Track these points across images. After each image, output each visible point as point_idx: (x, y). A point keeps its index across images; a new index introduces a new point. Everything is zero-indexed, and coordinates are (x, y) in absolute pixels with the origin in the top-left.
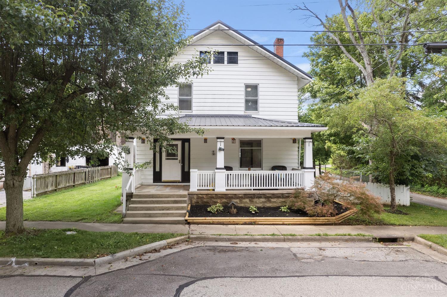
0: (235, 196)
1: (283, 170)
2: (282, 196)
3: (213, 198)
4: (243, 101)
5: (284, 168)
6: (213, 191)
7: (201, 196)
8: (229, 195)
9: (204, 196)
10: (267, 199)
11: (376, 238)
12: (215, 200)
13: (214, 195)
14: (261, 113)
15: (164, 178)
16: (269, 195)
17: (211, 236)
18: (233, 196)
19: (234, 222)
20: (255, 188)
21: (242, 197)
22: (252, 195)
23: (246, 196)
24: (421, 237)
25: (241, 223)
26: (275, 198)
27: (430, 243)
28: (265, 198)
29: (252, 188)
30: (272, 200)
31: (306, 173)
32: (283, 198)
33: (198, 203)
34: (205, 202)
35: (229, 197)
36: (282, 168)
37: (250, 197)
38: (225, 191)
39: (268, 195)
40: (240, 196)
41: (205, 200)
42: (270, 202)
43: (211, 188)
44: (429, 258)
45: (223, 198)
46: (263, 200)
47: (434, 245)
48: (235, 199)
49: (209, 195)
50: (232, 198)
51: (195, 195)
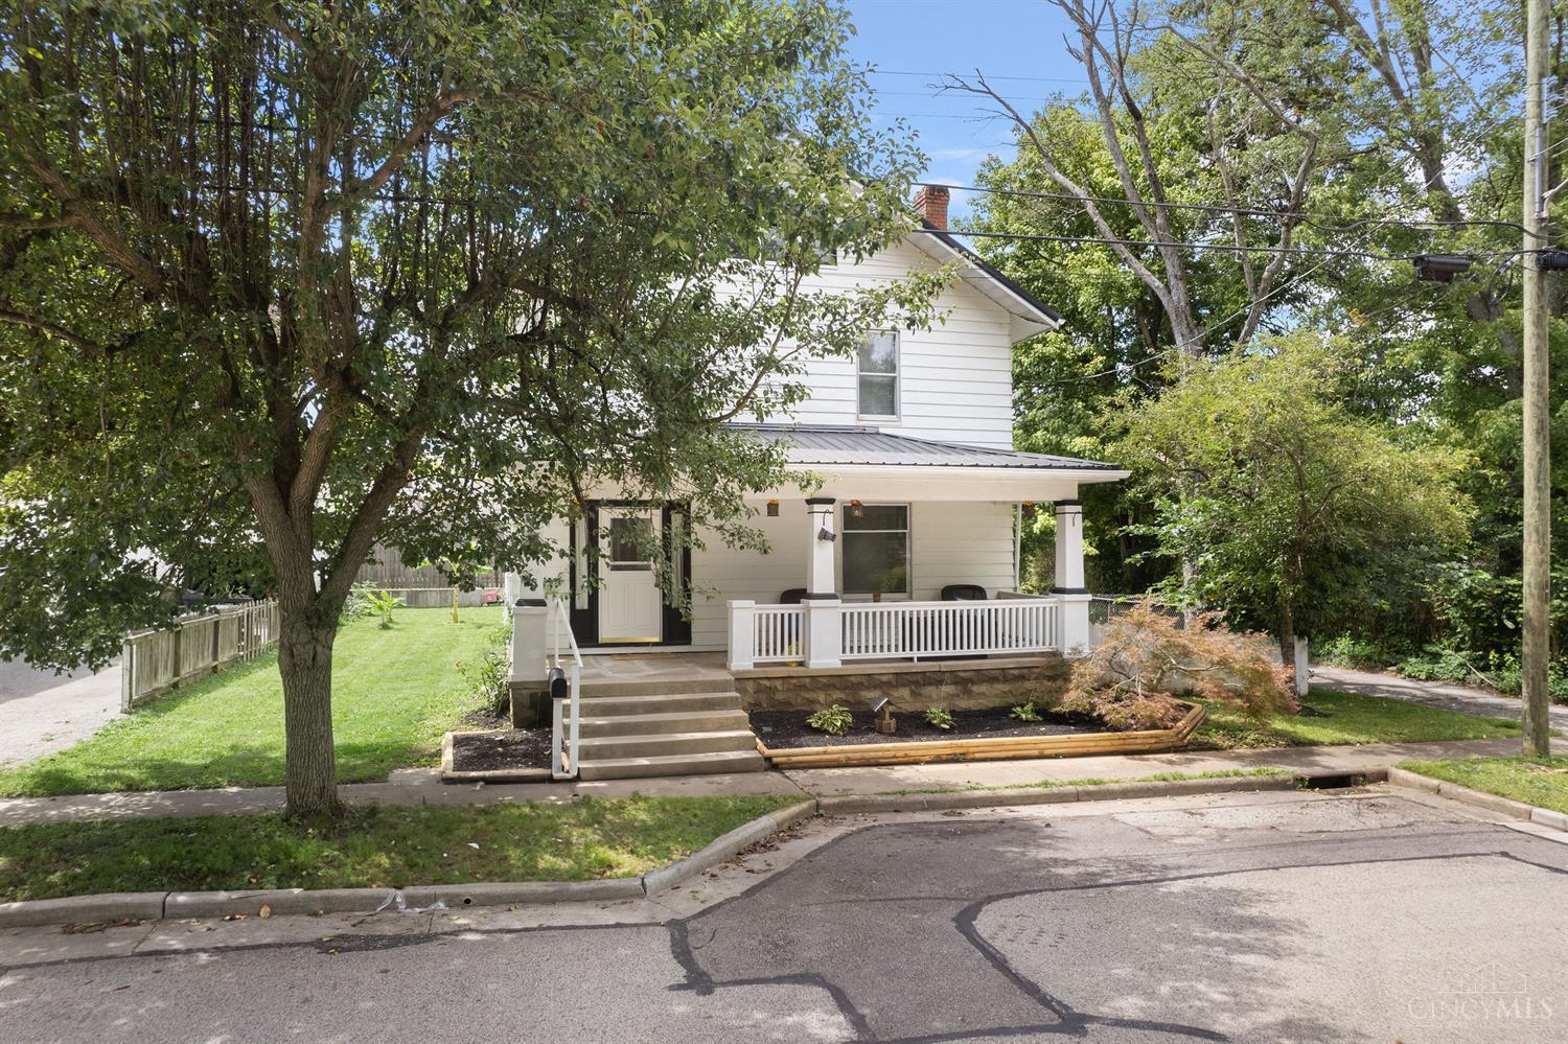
0: (871, 681)
1: (974, 598)
2: (1003, 676)
3: (803, 687)
4: (854, 382)
5: (976, 593)
6: (801, 668)
7: (766, 683)
8: (853, 679)
9: (778, 684)
10: (959, 688)
11: (1302, 779)
12: (810, 695)
13: (808, 680)
14: (905, 421)
15: (605, 632)
16: (967, 674)
17: (880, 798)
18: (864, 680)
19: (906, 756)
20: (923, 653)
21: (888, 684)
22: (919, 677)
23: (901, 679)
24: (1405, 768)
25: (927, 758)
26: (983, 682)
27: (1435, 782)
28: (956, 683)
29: (915, 654)
30: (975, 688)
31: (1066, 605)
32: (1006, 680)
33: (760, 705)
34: (780, 703)
35: (853, 684)
36: (971, 592)
37: (913, 683)
38: (839, 665)
39: (962, 674)
40: (884, 678)
41: (780, 697)
42: (968, 693)
43: (794, 658)
44: (1452, 815)
45: (832, 686)
46: (947, 689)
47: (1446, 786)
48: (868, 688)
49: (794, 681)
50: (859, 686)
51: (751, 683)
